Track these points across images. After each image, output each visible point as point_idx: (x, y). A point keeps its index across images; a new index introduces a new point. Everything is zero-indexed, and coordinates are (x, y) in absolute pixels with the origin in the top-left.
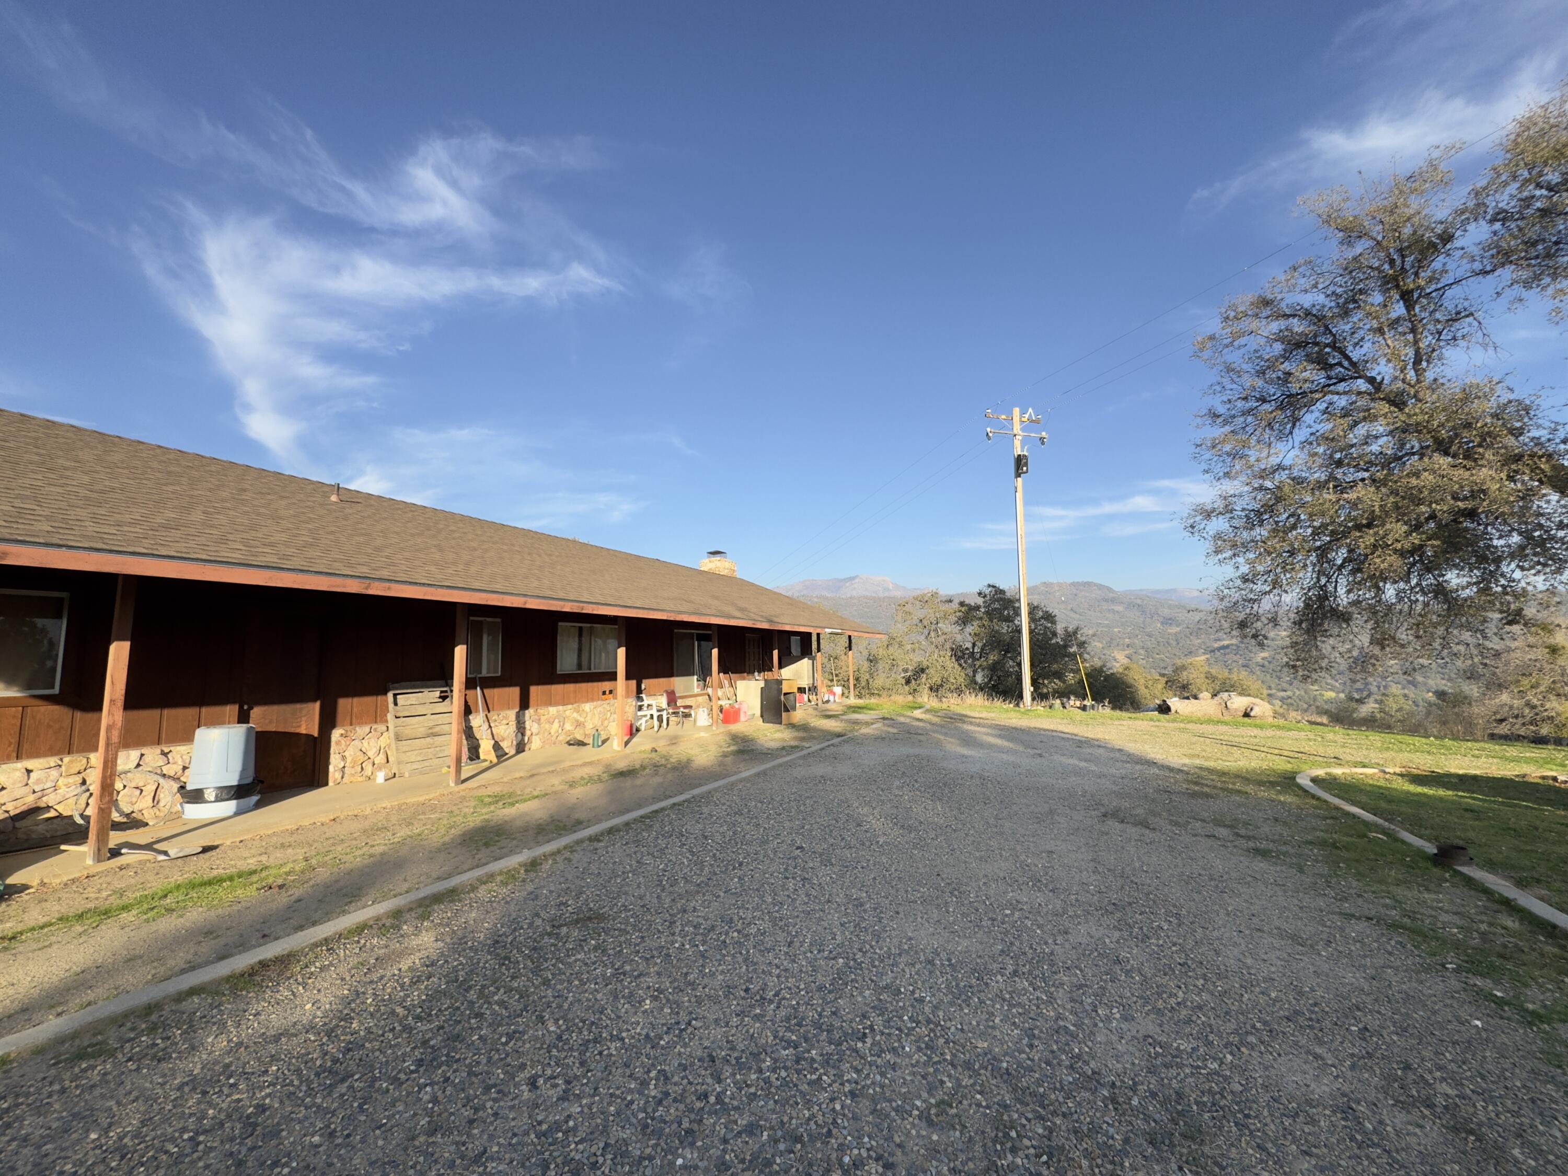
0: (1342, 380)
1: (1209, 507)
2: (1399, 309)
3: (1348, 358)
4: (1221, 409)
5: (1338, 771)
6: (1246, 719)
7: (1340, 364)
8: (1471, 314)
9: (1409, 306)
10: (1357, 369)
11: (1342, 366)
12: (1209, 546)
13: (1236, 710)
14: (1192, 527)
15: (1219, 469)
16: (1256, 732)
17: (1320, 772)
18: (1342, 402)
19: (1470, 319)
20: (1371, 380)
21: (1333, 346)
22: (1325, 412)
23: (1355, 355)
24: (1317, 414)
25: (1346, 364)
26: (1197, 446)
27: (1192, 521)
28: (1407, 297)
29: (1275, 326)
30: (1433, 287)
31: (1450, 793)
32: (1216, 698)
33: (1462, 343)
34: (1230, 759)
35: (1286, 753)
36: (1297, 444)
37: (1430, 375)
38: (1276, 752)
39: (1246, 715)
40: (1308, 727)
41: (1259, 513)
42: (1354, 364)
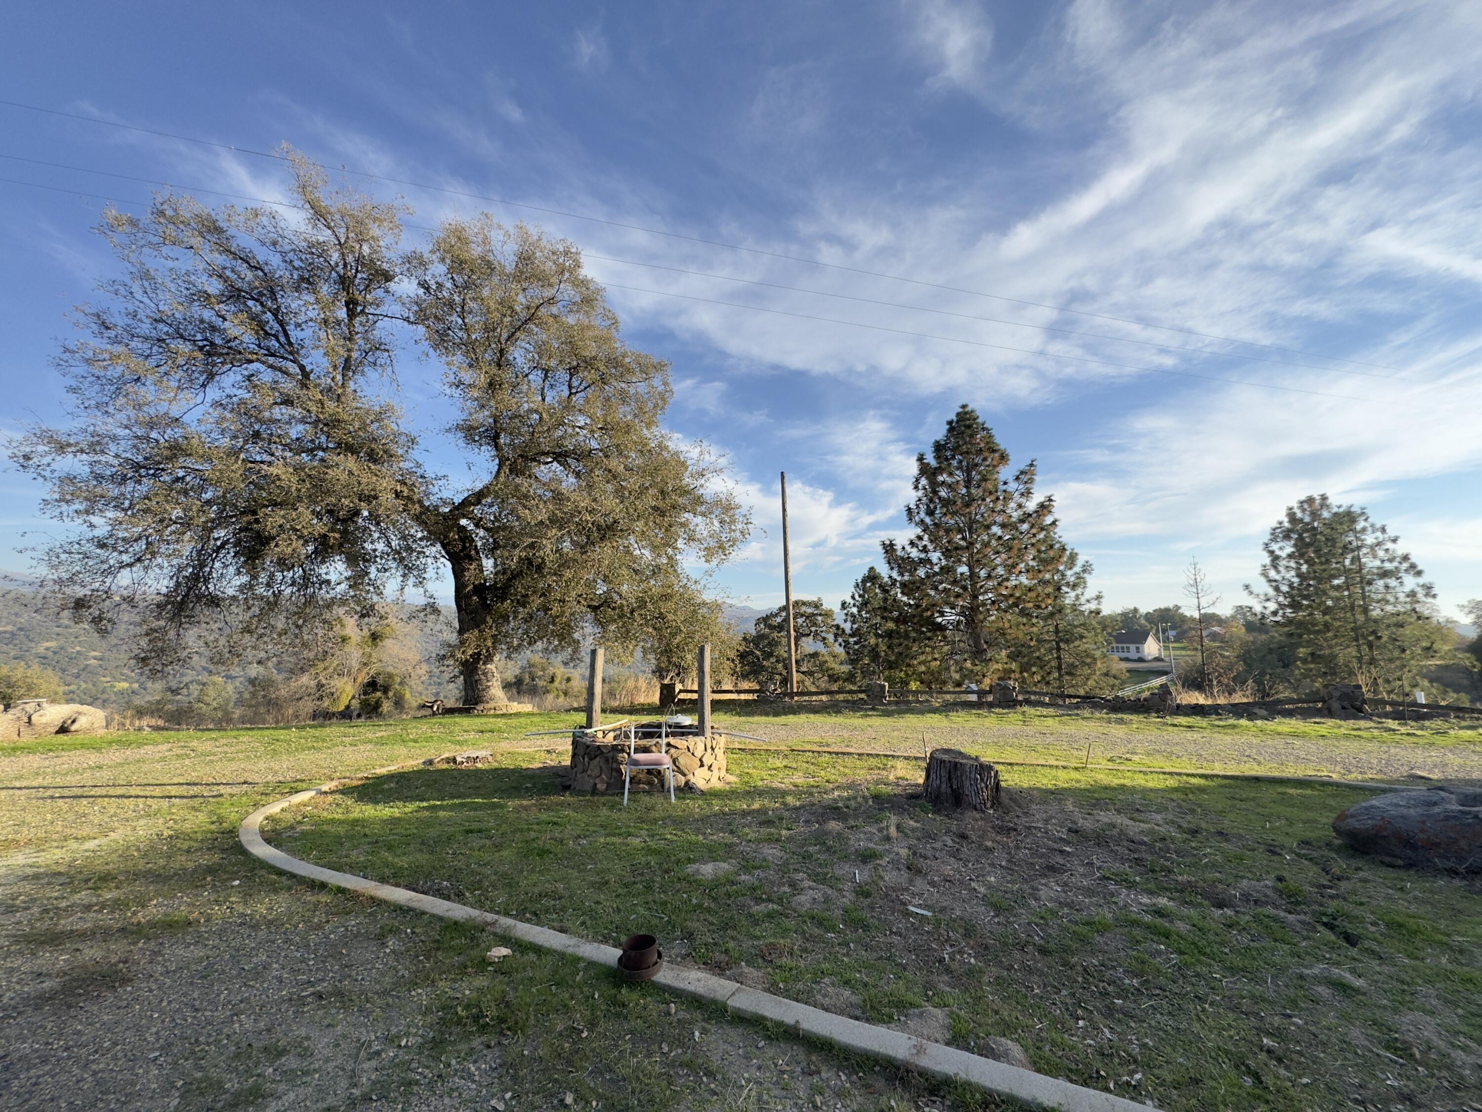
0: (273, 355)
1: (64, 439)
2: (342, 314)
3: (287, 336)
4: (120, 321)
5: (275, 809)
6: (62, 738)
7: (276, 336)
8: (388, 351)
9: (351, 315)
10: (292, 351)
11: (278, 341)
12: (47, 491)
13: (46, 725)
14: (27, 457)
15: (93, 393)
16: (93, 758)
17: (257, 819)
18: (267, 376)
19: (386, 354)
20: (302, 368)
21: (275, 313)
22: (249, 378)
23: (295, 334)
24: (239, 378)
25: (282, 339)
26: (66, 350)
27: (28, 449)
28: (351, 305)
29: (220, 259)
30: (372, 311)
31: (410, 807)
32: (11, 711)
33: (380, 370)
34: (86, 831)
35: (173, 790)
36: (208, 399)
37: (351, 385)
38: (158, 792)
39: (63, 730)
40: (155, 735)
41: (137, 466)
42: (290, 344)
